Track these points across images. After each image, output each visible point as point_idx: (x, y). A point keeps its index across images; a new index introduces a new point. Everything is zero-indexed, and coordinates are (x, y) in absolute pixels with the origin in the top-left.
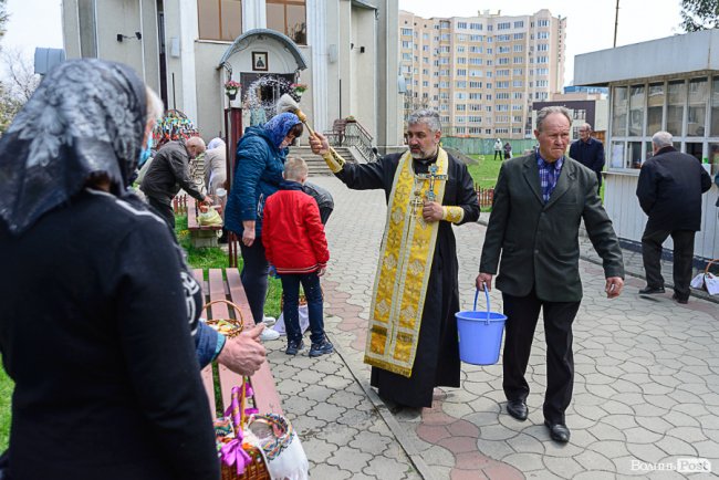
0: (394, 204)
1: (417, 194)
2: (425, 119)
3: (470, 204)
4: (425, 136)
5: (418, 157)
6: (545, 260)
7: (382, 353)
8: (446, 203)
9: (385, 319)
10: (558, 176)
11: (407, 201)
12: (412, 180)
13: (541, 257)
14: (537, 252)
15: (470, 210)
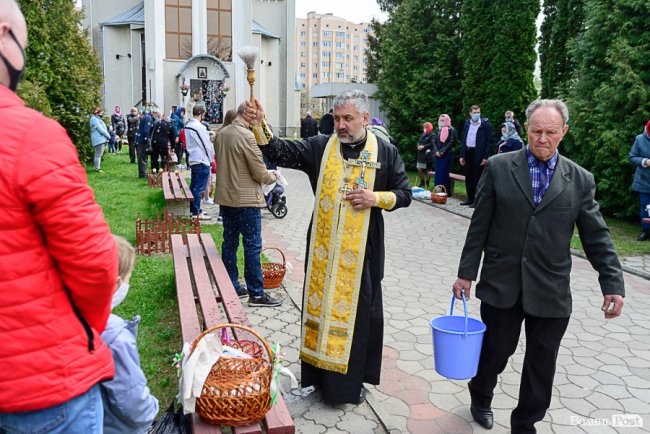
0: (322, 191)
1: (346, 180)
2: (352, 101)
3: (403, 189)
4: (352, 119)
5: (346, 141)
6: (533, 269)
7: (314, 349)
8: (377, 188)
9: (317, 313)
10: (551, 177)
11: (337, 188)
12: (341, 166)
13: (530, 266)
14: (524, 259)
15: (403, 195)
